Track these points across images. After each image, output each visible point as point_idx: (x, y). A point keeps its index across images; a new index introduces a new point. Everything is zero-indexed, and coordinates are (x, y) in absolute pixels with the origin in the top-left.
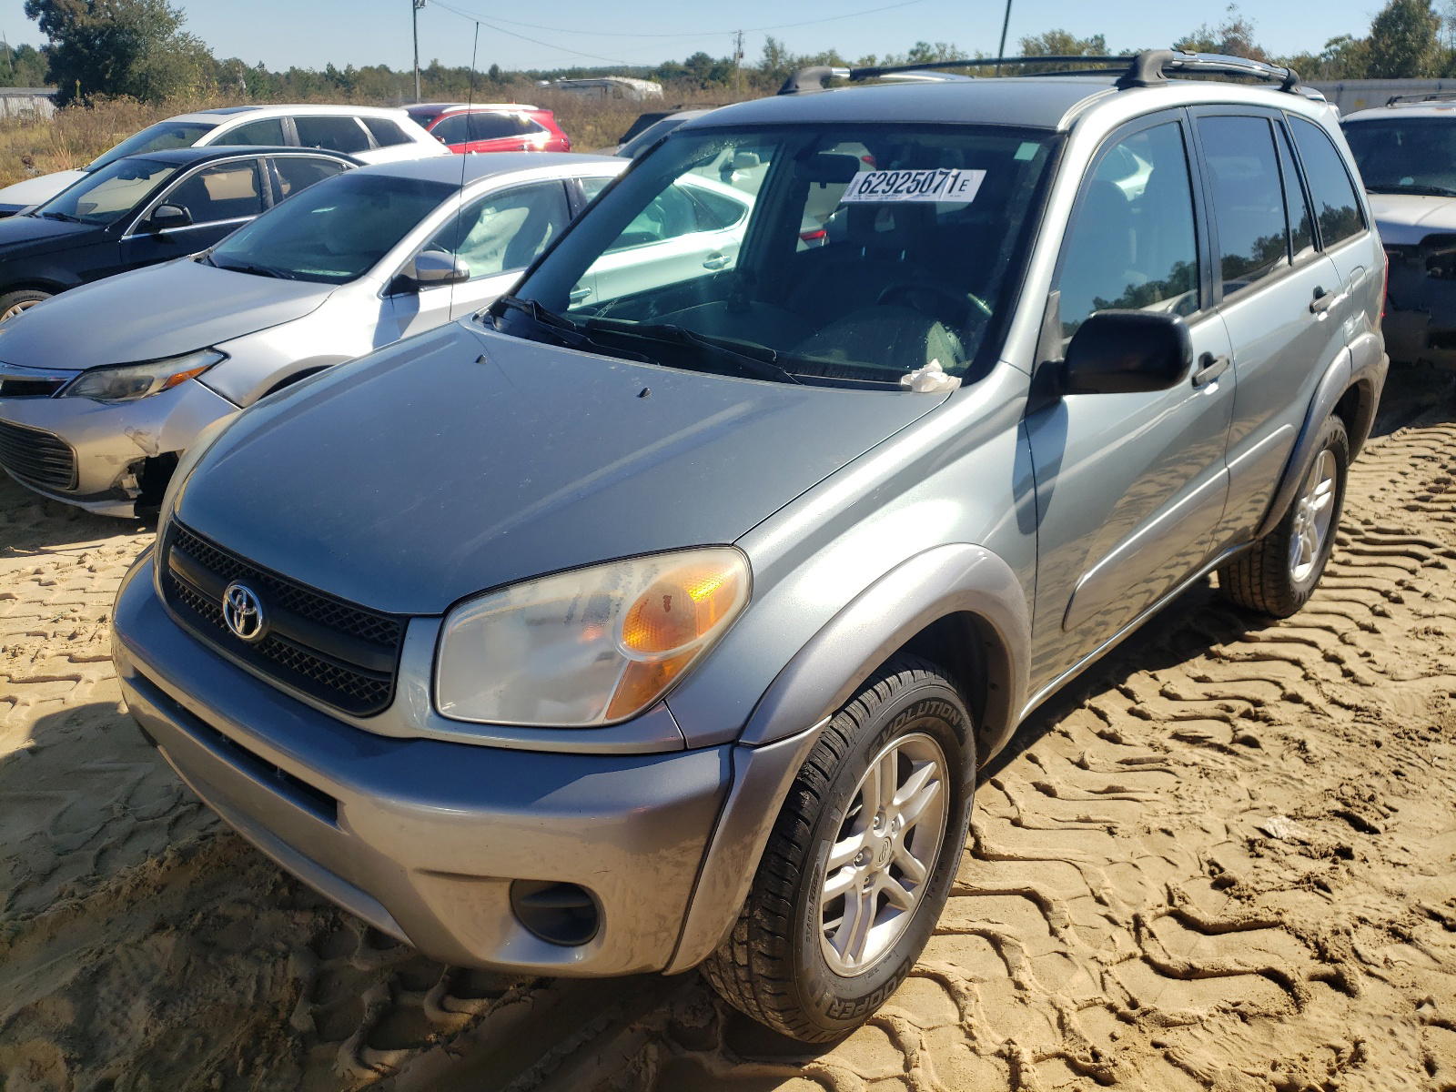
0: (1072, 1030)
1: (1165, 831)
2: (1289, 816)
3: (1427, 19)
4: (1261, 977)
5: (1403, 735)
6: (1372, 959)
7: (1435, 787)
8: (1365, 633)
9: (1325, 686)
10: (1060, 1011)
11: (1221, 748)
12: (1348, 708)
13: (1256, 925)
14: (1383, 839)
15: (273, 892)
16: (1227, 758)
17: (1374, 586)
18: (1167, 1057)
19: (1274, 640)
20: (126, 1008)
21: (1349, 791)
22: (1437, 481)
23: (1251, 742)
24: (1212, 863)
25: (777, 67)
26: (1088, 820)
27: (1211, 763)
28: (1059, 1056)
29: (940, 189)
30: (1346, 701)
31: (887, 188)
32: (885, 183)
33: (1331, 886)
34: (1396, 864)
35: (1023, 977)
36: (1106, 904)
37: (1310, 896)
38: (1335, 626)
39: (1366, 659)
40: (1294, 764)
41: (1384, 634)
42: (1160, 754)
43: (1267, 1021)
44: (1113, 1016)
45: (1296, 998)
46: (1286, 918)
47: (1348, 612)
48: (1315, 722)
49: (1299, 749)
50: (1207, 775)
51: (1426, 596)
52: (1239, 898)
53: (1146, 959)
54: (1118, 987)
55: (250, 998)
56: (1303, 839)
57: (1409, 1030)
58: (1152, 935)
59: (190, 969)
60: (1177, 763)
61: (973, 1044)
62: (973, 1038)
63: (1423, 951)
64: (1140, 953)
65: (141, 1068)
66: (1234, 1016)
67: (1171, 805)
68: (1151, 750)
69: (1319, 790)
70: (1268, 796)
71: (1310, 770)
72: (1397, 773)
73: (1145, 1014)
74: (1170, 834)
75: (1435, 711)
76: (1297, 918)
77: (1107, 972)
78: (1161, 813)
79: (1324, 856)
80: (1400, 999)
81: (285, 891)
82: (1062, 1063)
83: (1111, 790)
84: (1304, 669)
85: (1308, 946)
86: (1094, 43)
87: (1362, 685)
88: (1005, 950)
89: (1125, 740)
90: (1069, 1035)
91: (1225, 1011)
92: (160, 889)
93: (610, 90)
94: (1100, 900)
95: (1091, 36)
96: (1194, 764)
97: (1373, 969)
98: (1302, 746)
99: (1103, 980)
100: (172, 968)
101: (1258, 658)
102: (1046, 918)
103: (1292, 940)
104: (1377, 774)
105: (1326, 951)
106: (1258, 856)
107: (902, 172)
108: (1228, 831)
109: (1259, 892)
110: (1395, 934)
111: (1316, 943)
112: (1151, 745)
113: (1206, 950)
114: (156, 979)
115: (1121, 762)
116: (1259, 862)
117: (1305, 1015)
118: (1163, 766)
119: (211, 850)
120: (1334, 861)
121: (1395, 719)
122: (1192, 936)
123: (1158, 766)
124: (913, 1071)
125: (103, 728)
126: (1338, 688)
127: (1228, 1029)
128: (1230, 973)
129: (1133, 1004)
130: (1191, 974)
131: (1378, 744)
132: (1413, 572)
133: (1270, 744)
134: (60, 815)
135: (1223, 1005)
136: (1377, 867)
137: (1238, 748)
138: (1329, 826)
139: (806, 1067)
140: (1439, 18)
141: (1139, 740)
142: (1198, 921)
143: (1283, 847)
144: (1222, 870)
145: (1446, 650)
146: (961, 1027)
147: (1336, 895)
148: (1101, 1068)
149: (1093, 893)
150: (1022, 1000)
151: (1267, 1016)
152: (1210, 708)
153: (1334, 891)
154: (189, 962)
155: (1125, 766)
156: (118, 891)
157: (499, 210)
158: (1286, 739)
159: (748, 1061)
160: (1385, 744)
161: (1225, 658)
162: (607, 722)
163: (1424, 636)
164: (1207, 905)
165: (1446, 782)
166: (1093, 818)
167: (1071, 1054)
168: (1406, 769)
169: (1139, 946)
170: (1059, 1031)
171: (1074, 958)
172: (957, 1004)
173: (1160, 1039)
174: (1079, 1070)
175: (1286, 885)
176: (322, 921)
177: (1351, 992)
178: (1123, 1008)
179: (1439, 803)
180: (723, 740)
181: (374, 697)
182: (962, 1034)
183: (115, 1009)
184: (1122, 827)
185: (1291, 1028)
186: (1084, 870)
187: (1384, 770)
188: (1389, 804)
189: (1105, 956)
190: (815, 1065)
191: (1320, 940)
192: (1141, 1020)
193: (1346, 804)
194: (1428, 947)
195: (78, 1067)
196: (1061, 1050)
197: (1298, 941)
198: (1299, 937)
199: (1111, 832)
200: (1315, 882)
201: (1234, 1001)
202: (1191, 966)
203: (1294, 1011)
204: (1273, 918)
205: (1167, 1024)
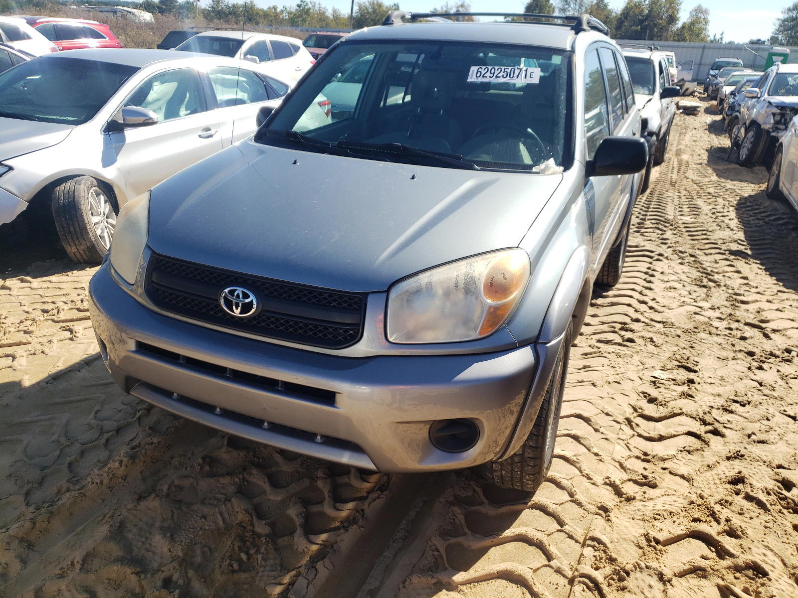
0: (628, 469)
1: (616, 382)
2: (661, 370)
3: (549, 7)
4: (686, 436)
5: (686, 331)
6: (724, 422)
7: (707, 352)
8: (648, 290)
9: (645, 314)
10: (618, 462)
11: (620, 344)
12: (659, 322)
13: (675, 415)
14: (700, 373)
15: (201, 469)
16: (624, 348)
17: (641, 270)
18: (670, 473)
19: (615, 296)
20: (149, 542)
21: (679, 357)
22: (638, 224)
23: (631, 340)
24: (643, 393)
25: (220, 8)
26: (583, 381)
27: (619, 351)
28: (629, 480)
29: (520, 76)
30: (658, 320)
31: (492, 75)
32: (489, 72)
33: (694, 395)
34: (711, 384)
35: (595, 450)
36: (611, 416)
37: (686, 401)
38: (636, 288)
39: (654, 301)
40: (651, 347)
41: (656, 291)
42: (595, 350)
43: (698, 452)
44: (640, 461)
45: (704, 441)
46: (684, 410)
47: (637, 282)
48: (651, 330)
49: (651, 341)
50: (620, 356)
51: (662, 273)
52: (661, 405)
53: (640, 436)
54: (635, 449)
55: (221, 523)
56: (673, 378)
57: (751, 446)
58: (637, 425)
59: (175, 516)
60: (606, 352)
61: (592, 482)
62: (592, 479)
63: (739, 415)
64: (636, 434)
65: (185, 568)
66: (685, 453)
67: (611, 371)
68: (590, 348)
69: (666, 358)
70: (649, 362)
71: (659, 350)
72: (692, 347)
73: (654, 457)
74: (619, 383)
75: (691, 320)
76: (688, 410)
77: (628, 443)
78: (610, 374)
79: (684, 384)
80: (741, 435)
81: (207, 468)
82: (631, 483)
83: (585, 367)
84: (634, 308)
85: (697, 421)
86: (394, 8)
87: (659, 312)
88: (582, 441)
89: (578, 345)
90: (629, 471)
91: (681, 451)
92: (125, 478)
93: (119, 14)
94: (607, 414)
95: (392, 4)
96: (613, 352)
97: (725, 425)
98: (651, 340)
99: (628, 447)
100: (164, 516)
101: (613, 304)
102: (590, 425)
103: (689, 419)
104: (684, 348)
105: (706, 421)
106: (659, 387)
107: (497, 68)
108: (641, 379)
109: (668, 402)
110: (726, 410)
111: (700, 419)
112: (590, 346)
113: (660, 428)
114: (158, 524)
115: (582, 355)
116: (660, 390)
117: (711, 447)
118: (601, 355)
119: (146, 453)
120: (688, 386)
121: (680, 325)
122: (651, 424)
123: (598, 354)
124: (576, 497)
125: (19, 398)
126: (650, 314)
127: (686, 458)
128: (675, 436)
129: (646, 454)
130: (661, 438)
131: (679, 336)
132: (651, 263)
133: (639, 341)
134: (25, 449)
135: (680, 449)
136: (705, 386)
137: (626, 343)
138: (678, 372)
139: (529, 504)
140: (554, 7)
141: (584, 344)
142: (652, 417)
143: (667, 382)
144: (649, 395)
145: (682, 295)
146: (583, 476)
147: (697, 399)
148: (650, 481)
149: (603, 412)
150: (601, 460)
151: (698, 450)
152: (605, 327)
153: (695, 397)
154: (173, 512)
155: (584, 356)
156: (102, 483)
157: (162, 83)
158: (643, 337)
159: (503, 506)
160: (681, 335)
161: (600, 306)
162: (480, 337)
163: (669, 290)
164: (651, 410)
165: (710, 349)
166: (585, 380)
167: (634, 478)
168: (694, 345)
169: (634, 431)
170: (622, 471)
171: (610, 440)
172: (575, 466)
173: (664, 466)
174: (641, 485)
175: (677, 398)
176: (237, 480)
177: (723, 436)
178: (643, 457)
179: (711, 357)
180: (532, 342)
181: (345, 338)
182: (585, 479)
183: (144, 543)
184: (598, 383)
185: (709, 453)
186: (593, 403)
187: (686, 347)
188: (696, 360)
189: (624, 437)
190: (532, 502)
191: (701, 417)
192: (652, 460)
193: (680, 362)
194: (740, 413)
195: (143, 576)
196: (630, 478)
197: (692, 419)
198: (692, 417)
199: (594, 385)
200: (687, 395)
201: (683, 446)
202: (660, 435)
203: (706, 446)
204: (680, 411)
205: (664, 460)
